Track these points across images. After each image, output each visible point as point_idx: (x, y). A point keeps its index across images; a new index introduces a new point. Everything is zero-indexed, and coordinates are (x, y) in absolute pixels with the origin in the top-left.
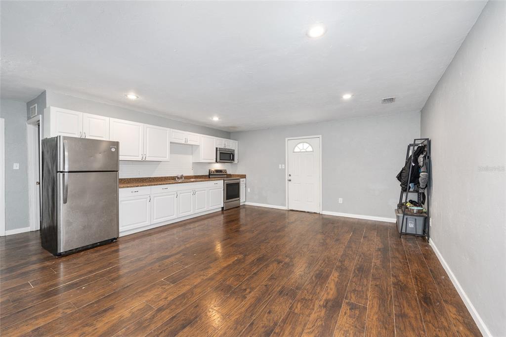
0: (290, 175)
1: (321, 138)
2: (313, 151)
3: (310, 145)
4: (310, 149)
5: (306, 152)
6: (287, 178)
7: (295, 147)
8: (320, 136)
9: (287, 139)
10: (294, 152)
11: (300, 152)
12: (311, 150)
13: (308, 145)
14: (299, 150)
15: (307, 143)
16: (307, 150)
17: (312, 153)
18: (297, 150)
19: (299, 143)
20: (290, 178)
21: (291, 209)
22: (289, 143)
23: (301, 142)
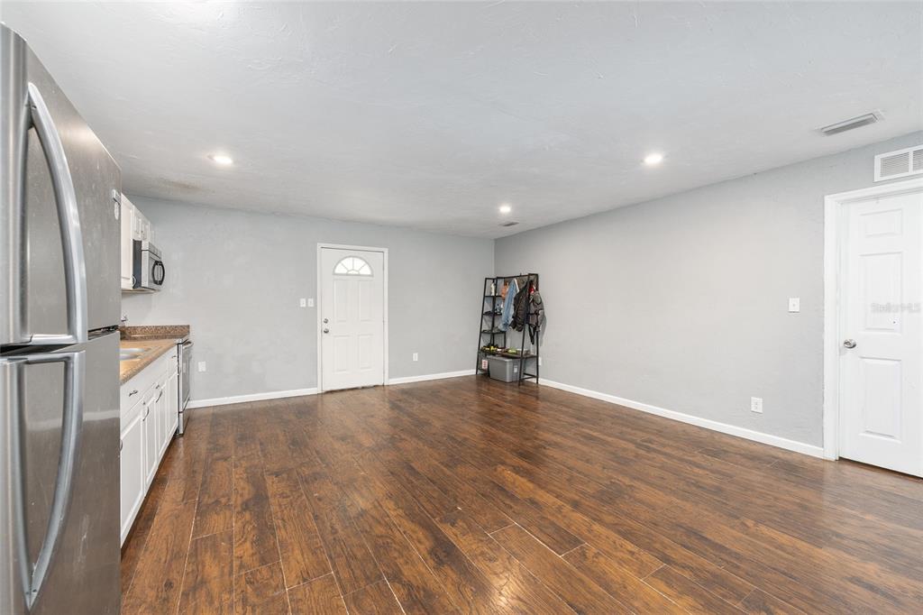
0: (326, 321)
1: (386, 255)
2: (372, 276)
3: (367, 263)
4: (366, 271)
5: (359, 275)
6: (320, 326)
7: (337, 264)
8: (386, 250)
9: (319, 245)
10: (335, 274)
11: (347, 275)
12: (369, 272)
13: (362, 263)
14: (345, 271)
15: (361, 258)
16: (362, 272)
17: (371, 278)
18: (340, 269)
19: (346, 258)
20: (325, 326)
21: (329, 389)
22: (325, 255)
23: (350, 257)
